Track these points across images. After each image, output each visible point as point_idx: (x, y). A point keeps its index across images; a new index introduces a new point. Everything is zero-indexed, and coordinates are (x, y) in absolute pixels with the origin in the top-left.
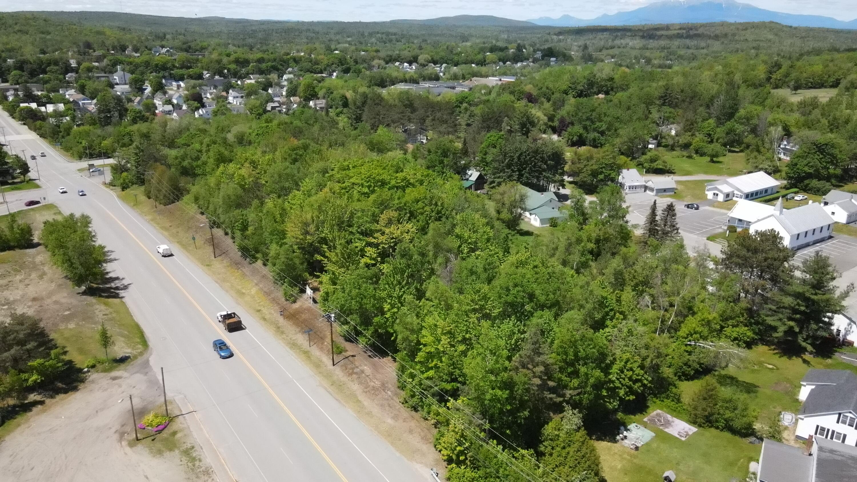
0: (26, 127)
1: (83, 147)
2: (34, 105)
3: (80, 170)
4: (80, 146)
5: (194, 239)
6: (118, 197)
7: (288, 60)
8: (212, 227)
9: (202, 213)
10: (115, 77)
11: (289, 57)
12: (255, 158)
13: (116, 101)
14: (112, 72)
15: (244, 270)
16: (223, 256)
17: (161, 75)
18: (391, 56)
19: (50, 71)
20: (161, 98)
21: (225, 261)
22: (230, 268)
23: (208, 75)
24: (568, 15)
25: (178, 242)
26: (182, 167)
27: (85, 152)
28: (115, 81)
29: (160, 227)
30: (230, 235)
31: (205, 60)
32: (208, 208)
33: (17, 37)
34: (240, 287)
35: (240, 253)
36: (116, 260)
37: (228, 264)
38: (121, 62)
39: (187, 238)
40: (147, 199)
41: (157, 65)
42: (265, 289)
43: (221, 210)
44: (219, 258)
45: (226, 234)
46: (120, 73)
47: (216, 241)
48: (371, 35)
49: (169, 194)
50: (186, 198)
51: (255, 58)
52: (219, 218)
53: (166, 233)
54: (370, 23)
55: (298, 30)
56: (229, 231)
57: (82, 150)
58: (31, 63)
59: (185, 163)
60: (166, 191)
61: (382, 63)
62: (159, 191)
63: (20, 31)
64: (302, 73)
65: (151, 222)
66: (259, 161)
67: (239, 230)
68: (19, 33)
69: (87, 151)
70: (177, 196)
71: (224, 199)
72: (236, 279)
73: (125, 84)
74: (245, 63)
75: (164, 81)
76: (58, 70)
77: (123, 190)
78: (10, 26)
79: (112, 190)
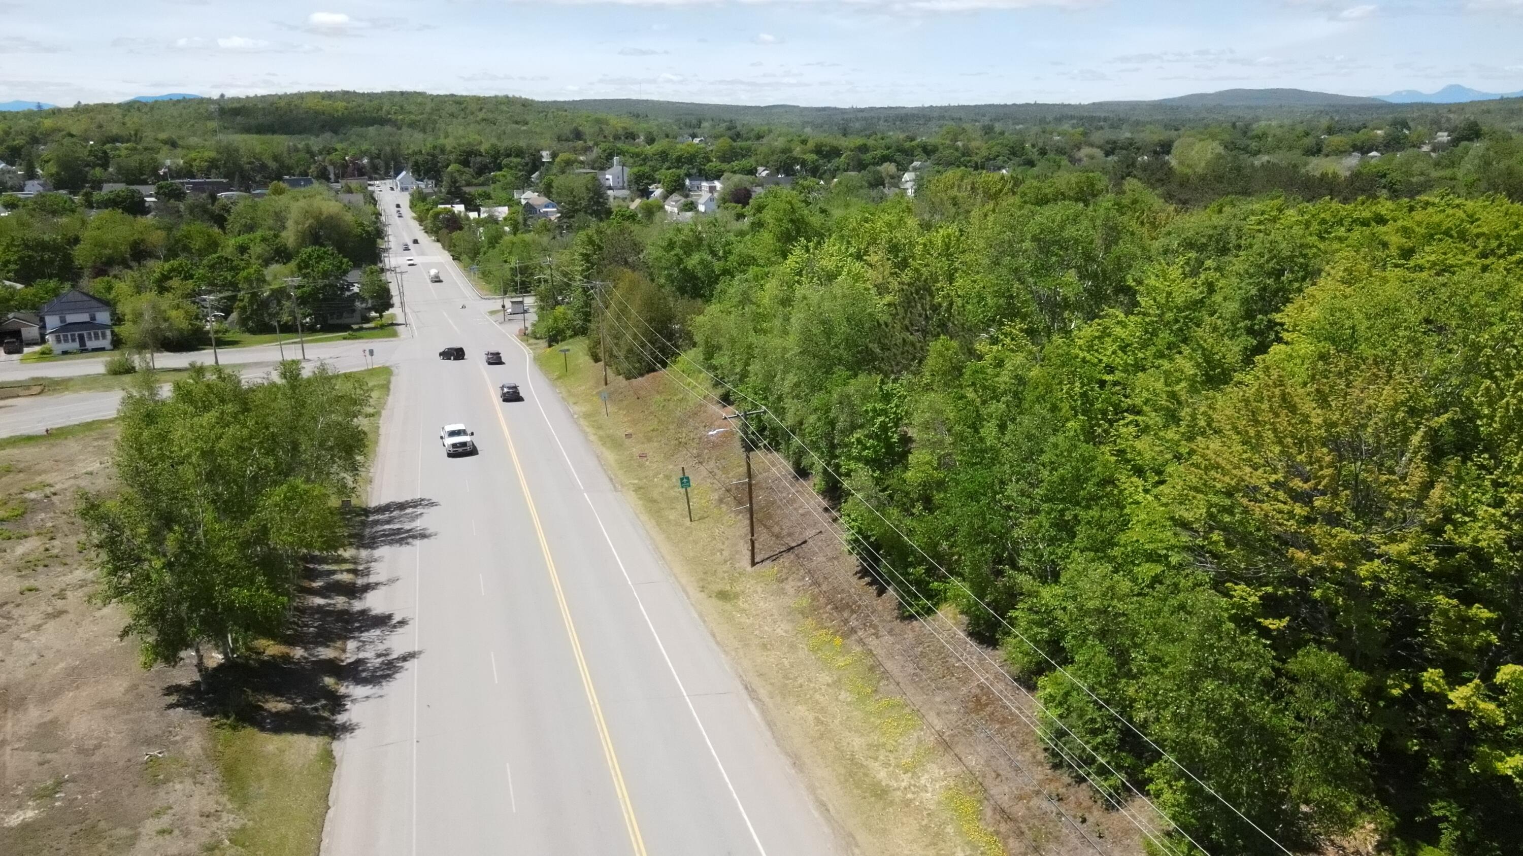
0: (439, 245)
1: (512, 269)
2: (459, 208)
3: (492, 313)
4: (507, 266)
5: (685, 482)
6: (537, 359)
7: (913, 149)
8: (749, 446)
9: (726, 399)
10: (607, 176)
11: (913, 143)
12: (899, 236)
13: (591, 194)
14: (603, 169)
15: (872, 642)
16: (786, 559)
17: (682, 172)
18: (1115, 142)
19: (507, 166)
20: (676, 202)
21: (790, 586)
22: (810, 623)
23: (764, 174)
24: (1459, 86)
25: (637, 489)
26: (684, 271)
27: (513, 281)
28: (607, 183)
29: (601, 438)
30: (817, 479)
31: (764, 149)
32: (744, 375)
33: (479, 127)
34: (857, 742)
35: (854, 561)
36: (423, 536)
37: (805, 602)
38: (620, 153)
39: (668, 477)
40: (592, 361)
41: (679, 159)
42: (1002, 793)
43: (791, 379)
44: (770, 569)
45: (802, 473)
46: (616, 168)
47: (760, 497)
48: (1059, 120)
49: (643, 345)
50: (689, 357)
51: (852, 145)
52: (780, 412)
53: (610, 456)
54: (1054, 105)
55: (924, 116)
56: (816, 460)
57: (508, 275)
58: (481, 155)
59: (693, 261)
60: (635, 337)
61: (1099, 153)
62: (617, 337)
63: (484, 120)
64: (940, 168)
65: (582, 422)
66: (912, 245)
67: (867, 461)
68: (483, 124)
69: (518, 279)
70: (663, 350)
71: (807, 336)
72: (837, 684)
73: (623, 188)
74: (835, 152)
75: (687, 182)
76: (519, 164)
77: (550, 346)
78: (472, 113)
79: (529, 345)
